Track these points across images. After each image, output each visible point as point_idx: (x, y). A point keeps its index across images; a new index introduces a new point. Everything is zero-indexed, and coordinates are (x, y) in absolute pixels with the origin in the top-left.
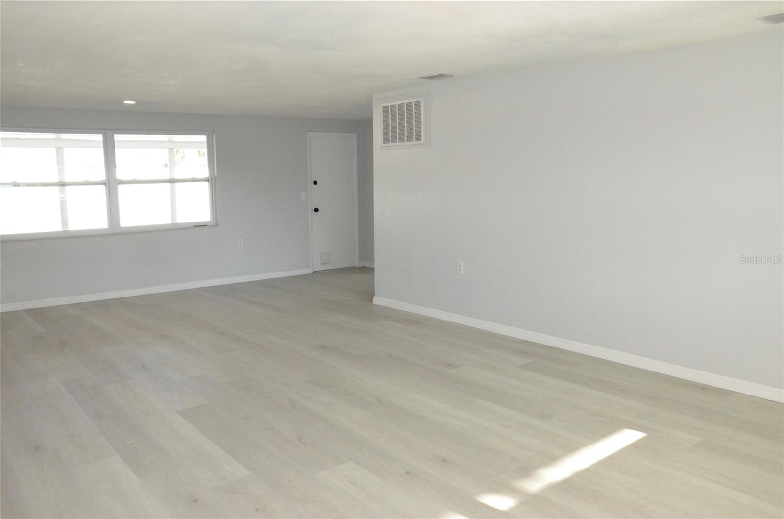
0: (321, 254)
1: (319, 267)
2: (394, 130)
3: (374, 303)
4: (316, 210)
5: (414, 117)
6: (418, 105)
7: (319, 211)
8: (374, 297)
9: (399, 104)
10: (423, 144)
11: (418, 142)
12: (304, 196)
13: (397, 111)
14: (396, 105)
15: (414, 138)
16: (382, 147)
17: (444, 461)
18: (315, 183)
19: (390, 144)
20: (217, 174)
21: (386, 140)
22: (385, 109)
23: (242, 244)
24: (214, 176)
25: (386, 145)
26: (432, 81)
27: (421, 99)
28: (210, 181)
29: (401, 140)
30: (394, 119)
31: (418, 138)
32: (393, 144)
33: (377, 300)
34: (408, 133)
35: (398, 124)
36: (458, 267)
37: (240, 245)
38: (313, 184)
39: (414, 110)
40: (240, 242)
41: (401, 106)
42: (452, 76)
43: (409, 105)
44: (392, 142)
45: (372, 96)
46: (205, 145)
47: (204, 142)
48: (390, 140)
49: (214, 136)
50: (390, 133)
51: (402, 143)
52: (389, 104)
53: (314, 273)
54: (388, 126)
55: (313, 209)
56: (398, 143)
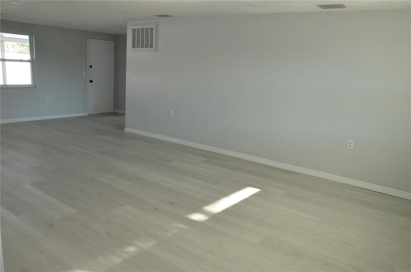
0: (93, 105)
1: (92, 112)
2: (138, 41)
3: (125, 131)
4: (91, 81)
5: (149, 35)
6: (152, 29)
7: (93, 82)
8: (125, 128)
9: (141, 28)
10: (154, 50)
11: (151, 49)
12: (85, 74)
13: (141, 32)
14: (140, 28)
15: (149, 46)
16: (131, 50)
17: (172, 203)
18: (91, 67)
19: (136, 49)
20: (35, 58)
21: (134, 46)
22: (134, 30)
23: (50, 98)
24: (34, 59)
25: (134, 49)
26: (160, 18)
27: (154, 27)
28: (31, 62)
29: (142, 47)
30: (138, 35)
31: (151, 46)
32: (138, 49)
33: (126, 129)
34: (146, 43)
35: (141, 38)
36: (170, 113)
37: (49, 99)
38: (89, 67)
39: (149, 32)
40: (49, 97)
41: (142, 29)
42: (172, 16)
43: (147, 29)
44: (137, 47)
45: (127, 22)
46: (28, 41)
47: (27, 39)
48: (136, 46)
49: (34, 36)
50: (136, 43)
51: (142, 49)
52: (136, 28)
53: (89, 115)
54: (135, 39)
55: (89, 81)
56: (140, 49)
